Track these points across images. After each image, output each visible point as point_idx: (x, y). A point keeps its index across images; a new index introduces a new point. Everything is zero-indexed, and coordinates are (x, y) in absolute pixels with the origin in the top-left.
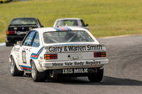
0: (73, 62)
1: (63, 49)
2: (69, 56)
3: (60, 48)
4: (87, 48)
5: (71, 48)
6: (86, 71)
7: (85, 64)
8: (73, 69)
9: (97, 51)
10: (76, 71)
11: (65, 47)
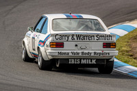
0: (80, 51)
1: (70, 38)
2: (76, 45)
3: (67, 36)
4: (96, 38)
5: (79, 36)
6: (94, 62)
7: (93, 55)
8: (81, 59)
9: (106, 41)
10: (83, 62)
11: (73, 35)
